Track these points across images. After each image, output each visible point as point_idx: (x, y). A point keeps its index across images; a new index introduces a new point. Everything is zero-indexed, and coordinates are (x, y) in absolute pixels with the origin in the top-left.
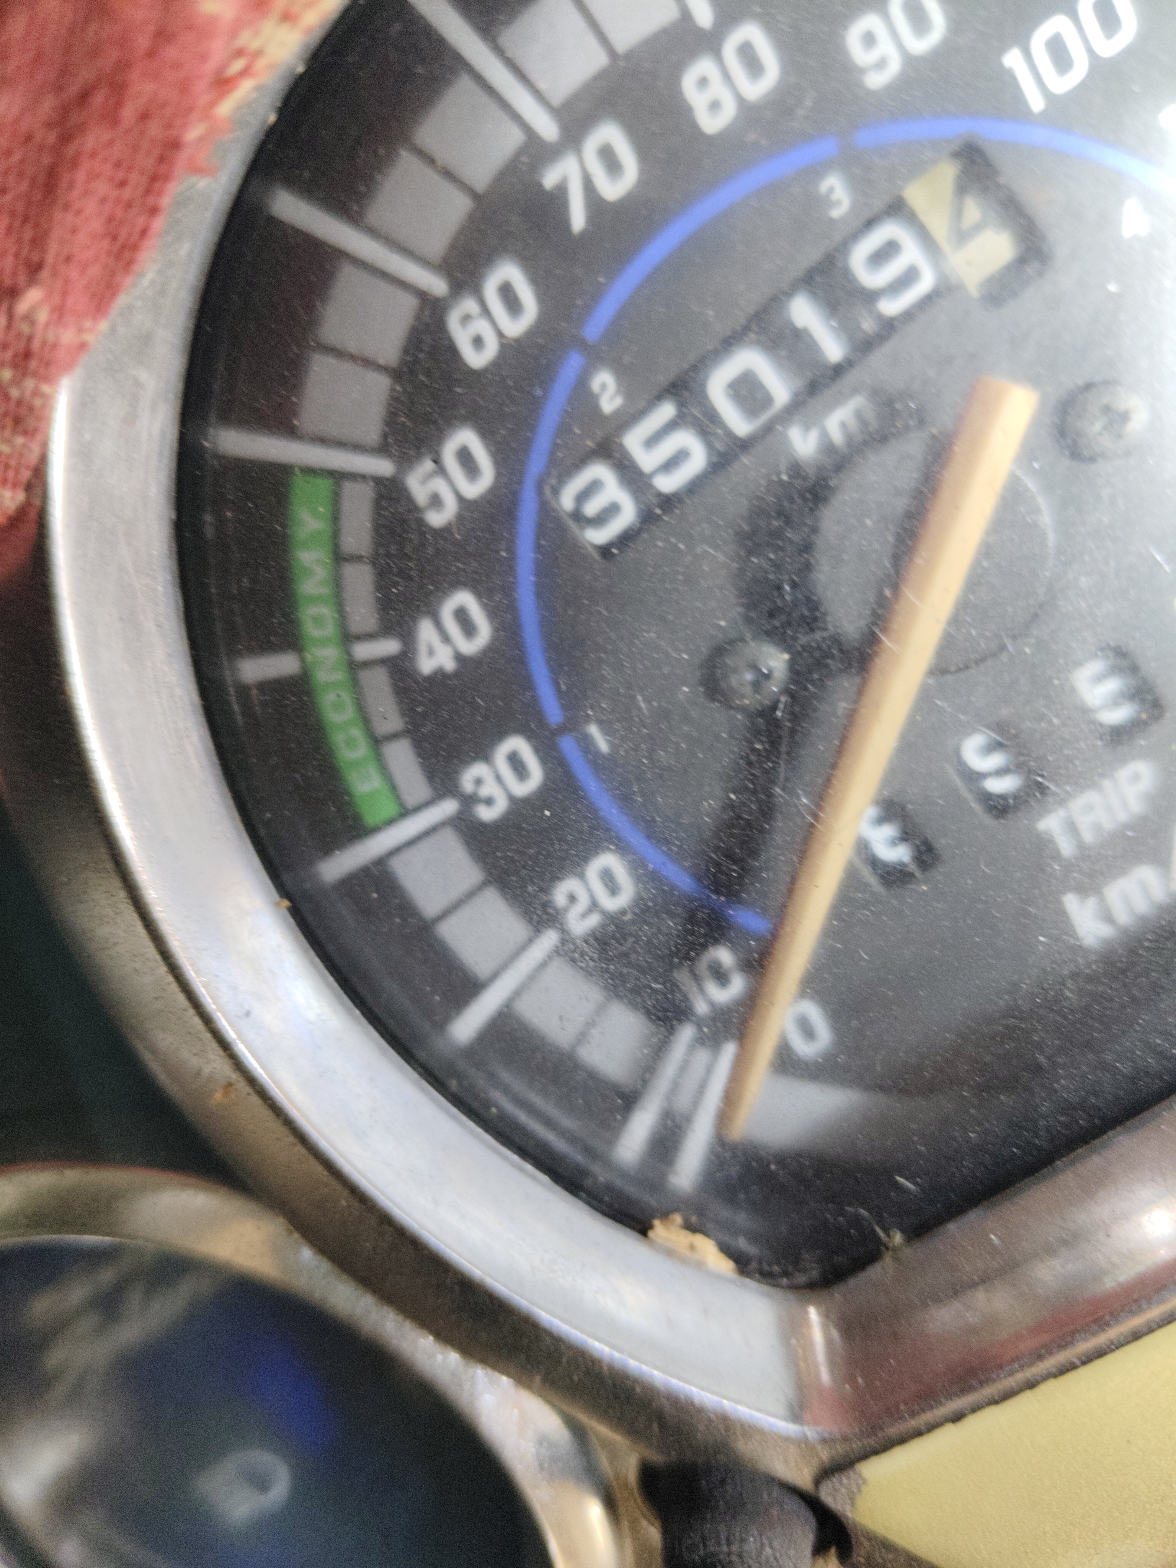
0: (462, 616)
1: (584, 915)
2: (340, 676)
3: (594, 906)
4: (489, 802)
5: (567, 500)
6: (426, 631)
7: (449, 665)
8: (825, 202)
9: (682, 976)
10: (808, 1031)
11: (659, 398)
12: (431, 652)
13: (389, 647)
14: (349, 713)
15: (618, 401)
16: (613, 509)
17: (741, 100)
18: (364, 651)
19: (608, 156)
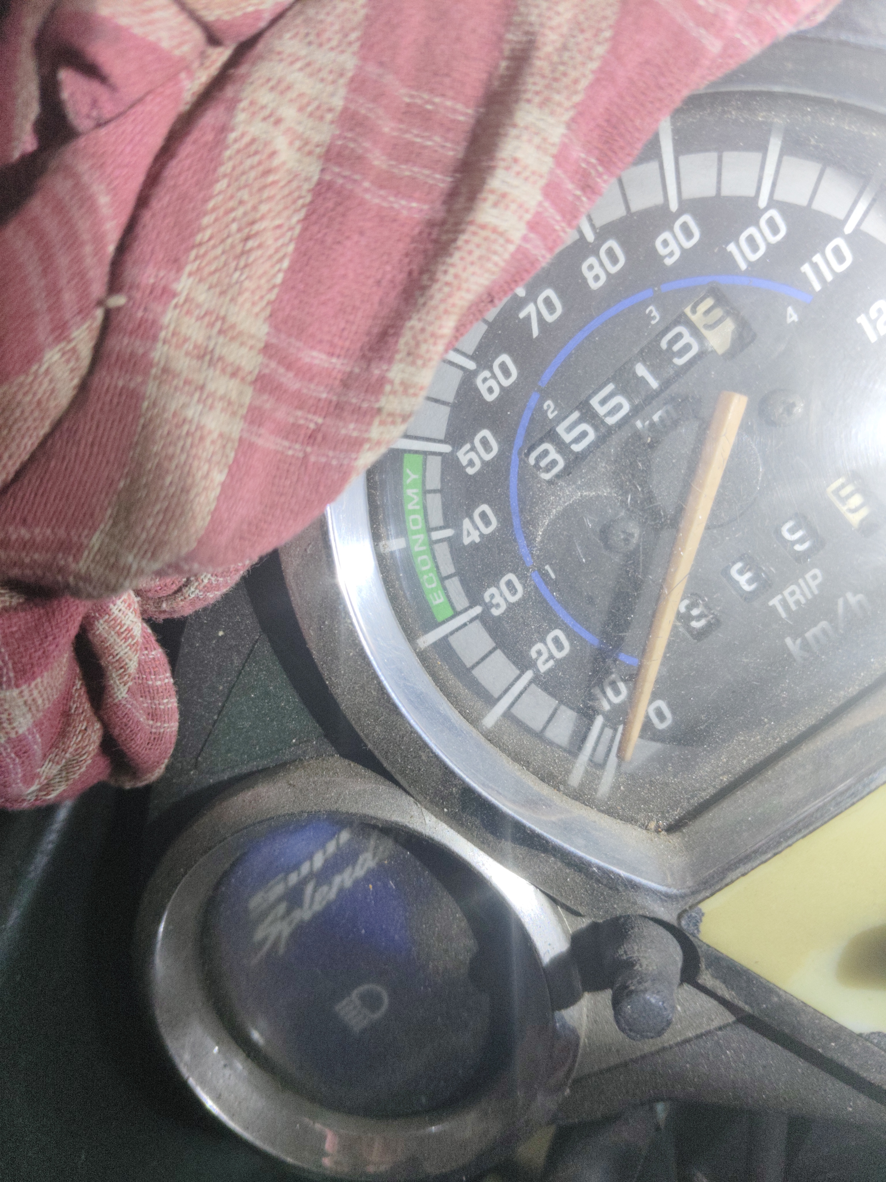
0: (483, 516)
1: (547, 661)
2: (425, 548)
3: (551, 657)
4: (498, 606)
5: (532, 460)
6: (466, 523)
7: (477, 540)
8: (649, 317)
9: (597, 691)
10: (662, 717)
11: (573, 410)
12: (469, 534)
13: (449, 533)
14: (430, 565)
15: (556, 413)
16: (554, 462)
17: (609, 275)
18: (436, 535)
19: (547, 301)
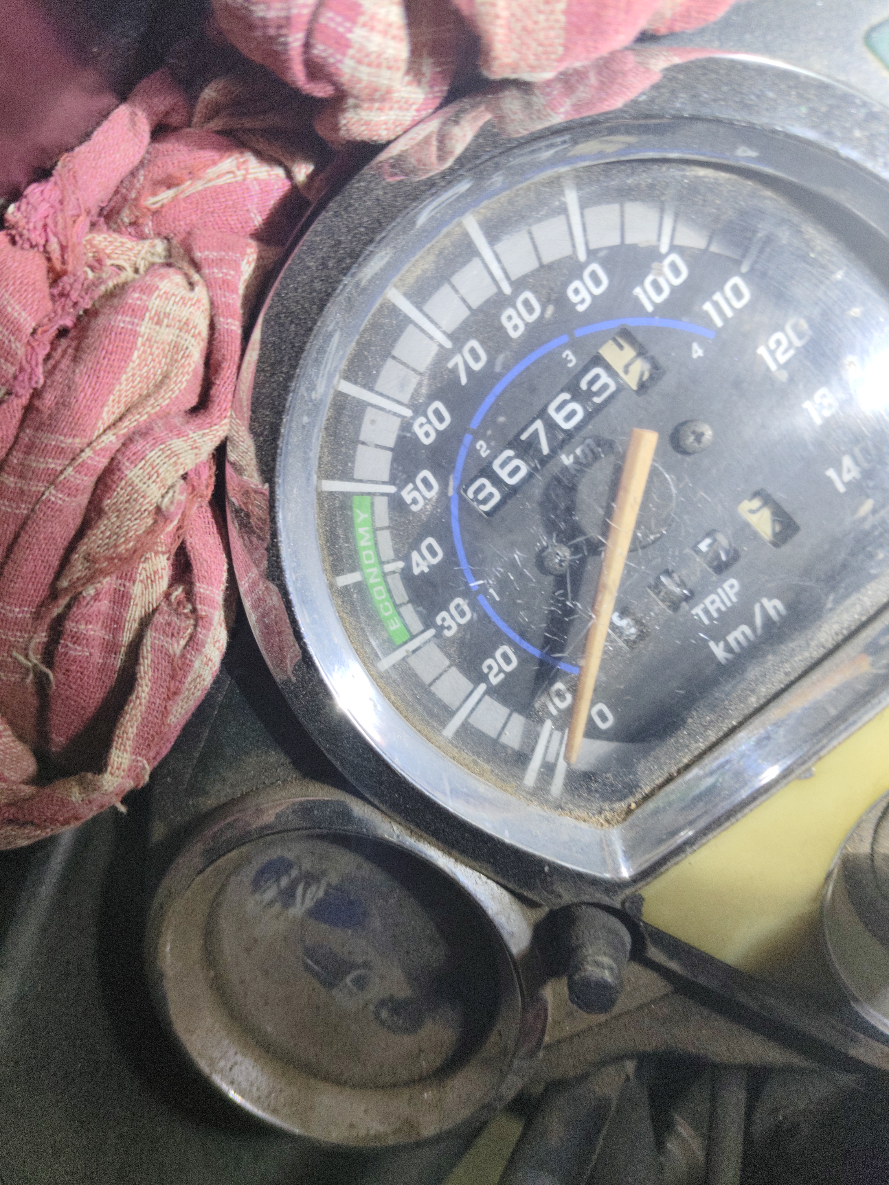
0: (430, 548)
1: (497, 674)
2: (380, 580)
3: (501, 670)
4: (449, 628)
5: (470, 494)
6: (415, 555)
7: (426, 570)
8: (566, 361)
9: (544, 698)
10: (604, 718)
11: (505, 448)
12: (418, 565)
13: (401, 564)
14: (385, 595)
15: (488, 452)
16: (491, 495)
17: (527, 324)
18: (388, 568)
19: (473, 351)
